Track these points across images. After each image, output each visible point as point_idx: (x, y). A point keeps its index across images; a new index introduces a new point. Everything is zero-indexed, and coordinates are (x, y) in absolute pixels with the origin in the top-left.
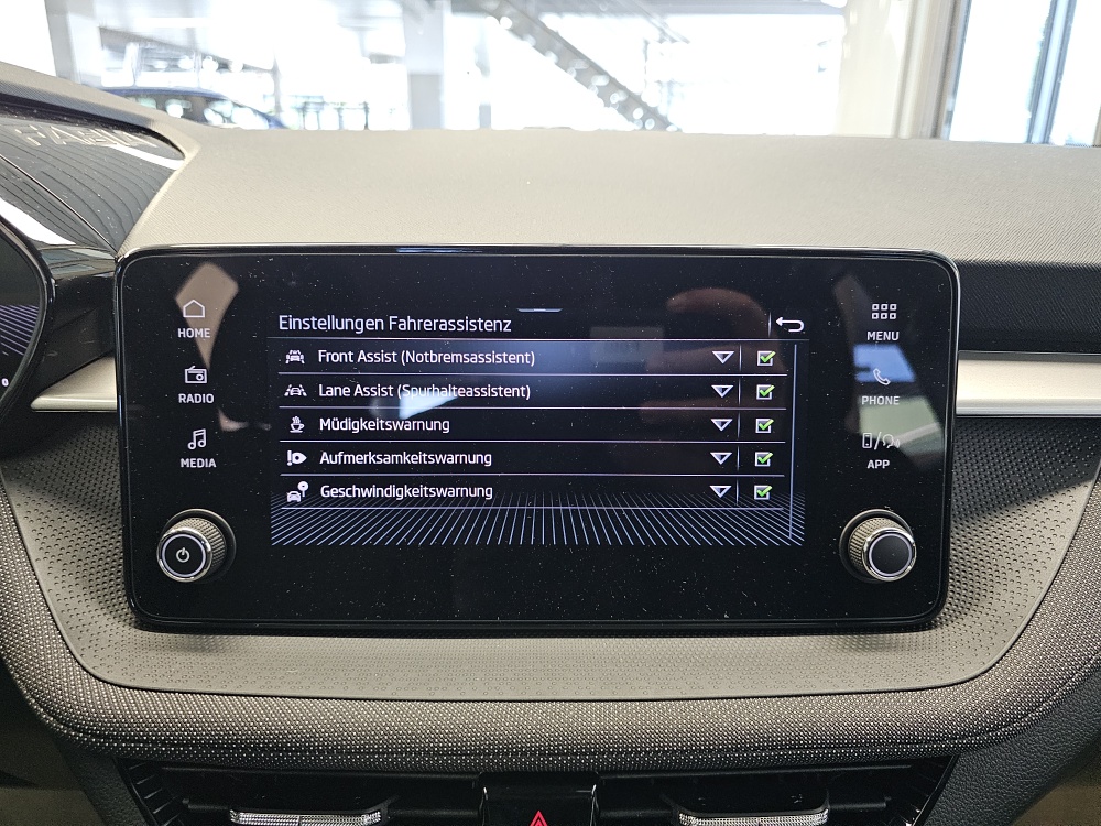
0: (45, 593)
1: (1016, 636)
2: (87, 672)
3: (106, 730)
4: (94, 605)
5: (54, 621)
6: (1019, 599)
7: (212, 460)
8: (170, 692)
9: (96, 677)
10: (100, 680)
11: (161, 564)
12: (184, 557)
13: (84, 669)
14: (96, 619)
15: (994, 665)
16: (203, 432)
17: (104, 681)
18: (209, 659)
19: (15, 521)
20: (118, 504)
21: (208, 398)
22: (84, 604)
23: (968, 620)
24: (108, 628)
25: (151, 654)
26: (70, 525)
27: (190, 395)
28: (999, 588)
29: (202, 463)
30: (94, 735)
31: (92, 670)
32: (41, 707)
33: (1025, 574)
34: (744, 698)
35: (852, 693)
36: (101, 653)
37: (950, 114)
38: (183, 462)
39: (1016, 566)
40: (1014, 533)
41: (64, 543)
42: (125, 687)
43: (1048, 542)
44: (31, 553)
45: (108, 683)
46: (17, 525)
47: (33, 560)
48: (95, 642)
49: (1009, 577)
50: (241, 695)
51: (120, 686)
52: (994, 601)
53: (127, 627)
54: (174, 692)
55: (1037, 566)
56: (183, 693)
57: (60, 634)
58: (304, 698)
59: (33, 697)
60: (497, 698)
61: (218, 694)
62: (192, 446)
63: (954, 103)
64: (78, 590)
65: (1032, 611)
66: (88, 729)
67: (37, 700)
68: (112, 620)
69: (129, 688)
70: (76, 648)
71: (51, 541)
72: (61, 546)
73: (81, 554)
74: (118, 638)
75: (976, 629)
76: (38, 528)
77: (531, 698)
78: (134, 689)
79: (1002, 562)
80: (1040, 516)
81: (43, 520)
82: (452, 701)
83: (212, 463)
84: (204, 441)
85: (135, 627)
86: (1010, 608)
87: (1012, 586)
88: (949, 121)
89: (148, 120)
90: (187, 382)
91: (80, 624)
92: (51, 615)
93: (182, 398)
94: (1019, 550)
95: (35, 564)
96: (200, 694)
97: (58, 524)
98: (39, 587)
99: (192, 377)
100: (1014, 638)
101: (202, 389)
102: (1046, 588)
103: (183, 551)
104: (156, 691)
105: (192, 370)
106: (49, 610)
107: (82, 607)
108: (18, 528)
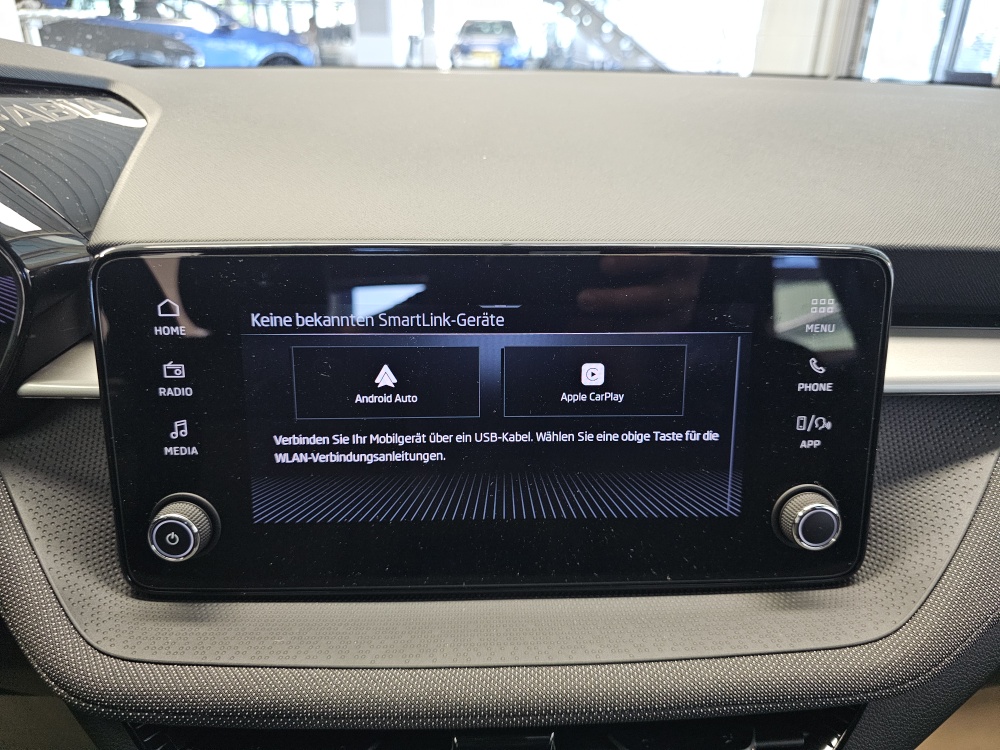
0: (47, 571)
1: (925, 596)
2: (92, 646)
3: (113, 702)
4: (92, 578)
5: (57, 598)
6: (928, 561)
7: (194, 448)
8: (169, 664)
9: (100, 652)
10: (104, 654)
11: (153, 548)
12: (173, 540)
13: (89, 644)
14: (95, 592)
15: (904, 625)
16: (184, 423)
17: (108, 655)
18: (203, 629)
19: (12, 501)
20: (107, 481)
21: (187, 392)
22: (82, 579)
23: (882, 579)
24: (107, 601)
25: (149, 625)
26: (64, 502)
27: (170, 389)
28: (910, 550)
29: (185, 451)
30: (103, 706)
31: (96, 645)
32: (52, 680)
33: (934, 537)
34: (685, 659)
35: (779, 653)
36: (103, 627)
37: (871, 21)
38: (167, 450)
39: (927, 529)
40: (927, 498)
41: (60, 520)
42: (127, 660)
43: (957, 507)
44: (30, 533)
45: (111, 657)
46: (14, 505)
47: (32, 539)
48: (97, 616)
49: (920, 540)
50: (234, 666)
51: (123, 659)
52: (906, 562)
53: (124, 598)
54: (173, 664)
55: (945, 530)
56: (181, 665)
57: (64, 610)
58: (291, 668)
59: (43, 671)
60: (465, 664)
61: (213, 666)
62: (174, 435)
63: (875, 11)
64: (76, 566)
65: (940, 573)
66: (97, 701)
67: (48, 674)
68: (110, 592)
69: (131, 661)
70: (80, 624)
71: (47, 520)
72: (57, 524)
73: (76, 530)
74: (117, 610)
75: (889, 587)
76: (33, 507)
77: (496, 663)
78: (136, 661)
79: (915, 524)
80: (950, 482)
81: (38, 499)
82: (425, 668)
83: (194, 451)
84: (186, 431)
85: (132, 597)
86: (920, 569)
87: (923, 549)
88: (870, 28)
89: (108, 82)
90: (166, 376)
91: (81, 599)
92: (54, 592)
93: (162, 391)
94: (930, 514)
95: (35, 543)
96: (197, 665)
97: (52, 503)
98: (41, 566)
99: (170, 372)
100: (922, 599)
101: (180, 383)
102: (952, 551)
103: (173, 535)
104: (156, 663)
105: (170, 365)
106: (51, 588)
107: (82, 582)
108: (15, 509)
